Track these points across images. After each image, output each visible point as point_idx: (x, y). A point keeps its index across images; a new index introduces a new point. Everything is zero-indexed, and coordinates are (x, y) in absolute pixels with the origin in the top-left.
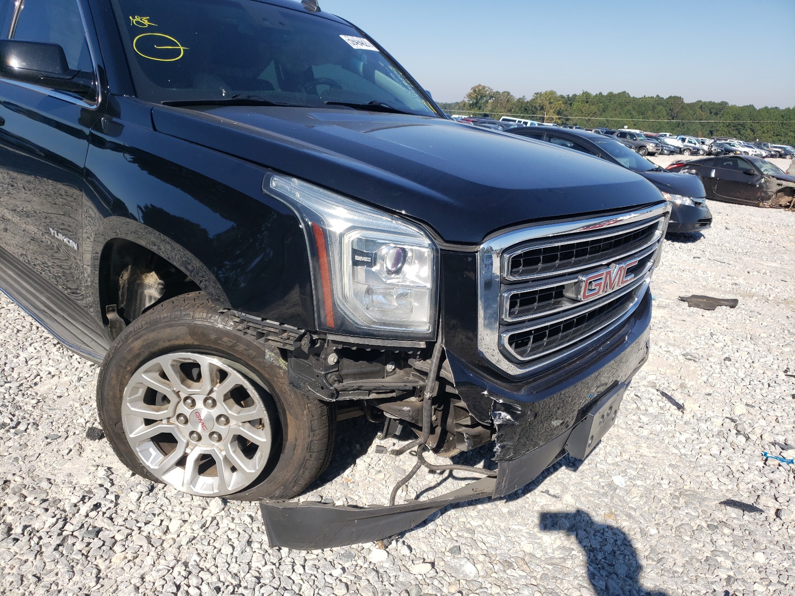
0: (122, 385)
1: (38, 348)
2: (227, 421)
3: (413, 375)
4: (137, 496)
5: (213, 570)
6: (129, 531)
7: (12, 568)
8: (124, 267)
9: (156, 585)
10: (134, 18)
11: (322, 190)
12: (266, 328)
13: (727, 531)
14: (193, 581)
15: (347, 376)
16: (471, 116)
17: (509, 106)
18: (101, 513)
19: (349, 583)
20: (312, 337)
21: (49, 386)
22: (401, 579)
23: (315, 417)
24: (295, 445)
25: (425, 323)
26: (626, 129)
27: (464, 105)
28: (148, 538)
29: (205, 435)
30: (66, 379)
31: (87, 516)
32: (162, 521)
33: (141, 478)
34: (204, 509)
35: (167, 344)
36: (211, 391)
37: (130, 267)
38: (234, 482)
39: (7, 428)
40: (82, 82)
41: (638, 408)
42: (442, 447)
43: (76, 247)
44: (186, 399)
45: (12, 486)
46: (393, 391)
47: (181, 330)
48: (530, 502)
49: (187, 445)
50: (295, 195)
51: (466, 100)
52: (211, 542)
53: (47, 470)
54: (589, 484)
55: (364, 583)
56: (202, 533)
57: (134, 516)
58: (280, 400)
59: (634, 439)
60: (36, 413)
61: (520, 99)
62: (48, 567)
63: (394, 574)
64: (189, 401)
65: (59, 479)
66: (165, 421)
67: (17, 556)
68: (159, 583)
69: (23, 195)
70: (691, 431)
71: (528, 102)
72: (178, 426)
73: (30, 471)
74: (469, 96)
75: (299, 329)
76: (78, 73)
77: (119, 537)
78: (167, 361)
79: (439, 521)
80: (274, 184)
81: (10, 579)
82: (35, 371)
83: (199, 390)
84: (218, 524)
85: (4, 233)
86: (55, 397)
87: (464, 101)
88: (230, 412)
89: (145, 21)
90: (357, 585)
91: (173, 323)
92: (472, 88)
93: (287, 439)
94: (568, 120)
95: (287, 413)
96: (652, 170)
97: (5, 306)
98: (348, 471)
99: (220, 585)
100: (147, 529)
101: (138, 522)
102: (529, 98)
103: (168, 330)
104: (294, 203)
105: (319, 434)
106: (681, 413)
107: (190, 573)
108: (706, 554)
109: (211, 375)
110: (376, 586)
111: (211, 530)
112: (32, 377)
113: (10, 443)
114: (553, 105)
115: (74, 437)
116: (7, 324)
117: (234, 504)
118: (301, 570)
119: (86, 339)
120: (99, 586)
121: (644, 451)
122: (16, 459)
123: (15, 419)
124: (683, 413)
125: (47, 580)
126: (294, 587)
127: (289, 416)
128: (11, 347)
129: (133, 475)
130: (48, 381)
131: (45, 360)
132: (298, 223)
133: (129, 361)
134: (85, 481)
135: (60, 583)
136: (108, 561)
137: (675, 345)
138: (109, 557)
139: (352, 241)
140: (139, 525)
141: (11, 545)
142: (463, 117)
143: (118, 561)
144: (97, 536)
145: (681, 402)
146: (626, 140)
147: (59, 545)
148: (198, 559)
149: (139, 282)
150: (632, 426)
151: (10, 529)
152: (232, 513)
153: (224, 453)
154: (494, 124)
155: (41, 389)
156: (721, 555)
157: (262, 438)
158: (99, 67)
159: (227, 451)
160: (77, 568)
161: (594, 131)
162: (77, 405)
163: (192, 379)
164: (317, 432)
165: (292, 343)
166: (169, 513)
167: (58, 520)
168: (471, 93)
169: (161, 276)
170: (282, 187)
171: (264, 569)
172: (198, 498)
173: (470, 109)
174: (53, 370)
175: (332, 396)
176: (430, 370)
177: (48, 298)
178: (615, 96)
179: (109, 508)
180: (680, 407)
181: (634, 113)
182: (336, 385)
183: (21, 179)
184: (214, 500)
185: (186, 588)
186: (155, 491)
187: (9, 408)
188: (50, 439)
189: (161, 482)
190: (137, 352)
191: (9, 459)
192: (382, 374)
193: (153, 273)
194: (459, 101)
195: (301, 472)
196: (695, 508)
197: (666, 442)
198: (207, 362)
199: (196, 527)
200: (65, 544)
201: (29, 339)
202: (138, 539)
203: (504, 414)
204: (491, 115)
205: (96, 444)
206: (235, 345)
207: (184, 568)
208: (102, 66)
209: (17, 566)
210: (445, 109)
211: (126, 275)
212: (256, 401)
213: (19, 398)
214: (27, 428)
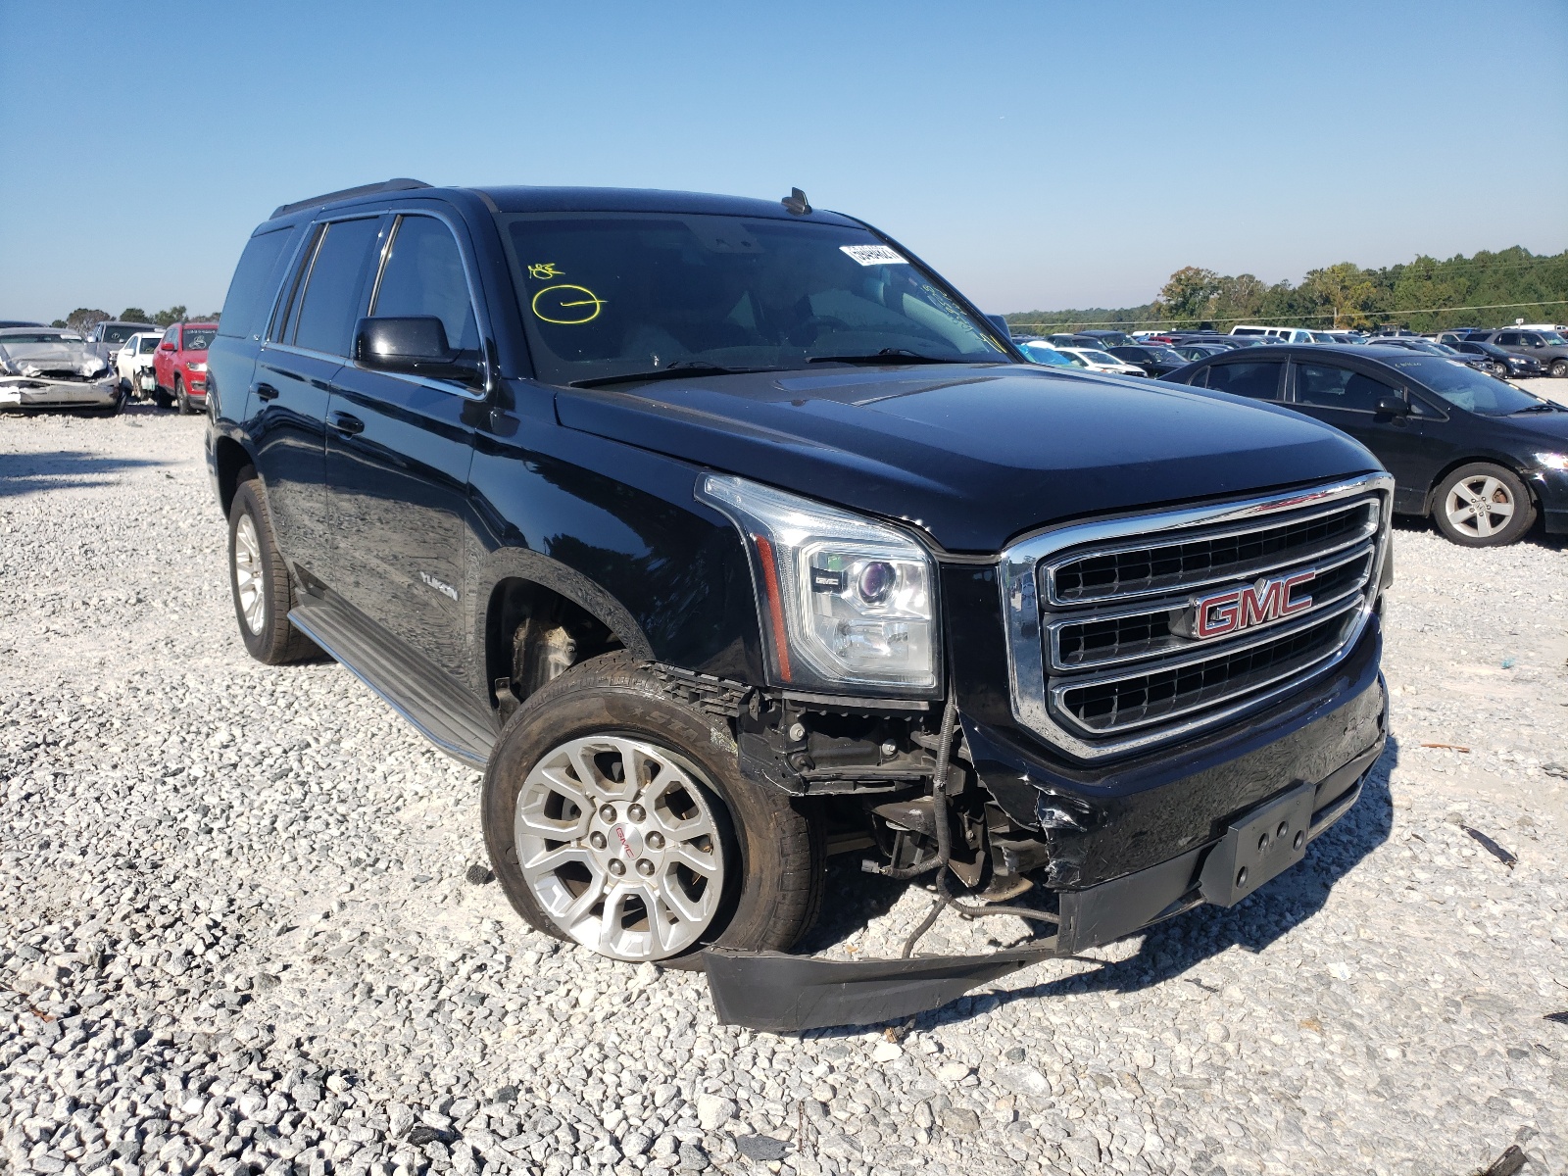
0: (516, 789)
1: (401, 759)
2: (662, 841)
3: (925, 760)
4: (536, 958)
5: (637, 1055)
6: (525, 1000)
7: (375, 1035)
8: (520, 621)
9: (559, 1068)
10: (534, 267)
11: (771, 491)
12: (701, 687)
13: (1543, 1060)
14: (609, 1065)
15: (822, 760)
16: (1174, 330)
17: (1255, 302)
18: (486, 977)
19: (837, 1086)
20: (762, 698)
21: (417, 812)
22: (920, 1086)
23: (787, 834)
24: (761, 878)
25: (927, 673)
26: (1520, 326)
27: (1159, 310)
28: (550, 1011)
29: (630, 865)
30: (440, 802)
31: (469, 978)
32: (569, 991)
33: (542, 934)
34: (629, 978)
35: (576, 725)
36: (638, 795)
37: (528, 621)
38: (673, 939)
39: (363, 865)
40: (466, 365)
41: (1415, 858)
42: (987, 885)
43: (455, 597)
44: (603, 808)
45: (371, 939)
46: (890, 783)
47: (594, 704)
48: (1163, 996)
49: (606, 882)
50: (734, 500)
51: (1162, 300)
52: (638, 1021)
53: (416, 922)
54: (1281, 974)
55: (860, 1086)
56: (625, 1009)
57: (530, 982)
58: (735, 806)
59: (1394, 907)
60: (400, 846)
61: (1277, 286)
62: (419, 1037)
63: (910, 1078)
64: (608, 811)
65: (432, 933)
66: (574, 844)
67: (381, 1022)
68: (563, 1065)
69: (378, 531)
70: (1522, 899)
71: (1294, 291)
72: (592, 852)
73: (395, 921)
74: (1169, 291)
75: (744, 685)
76: (461, 353)
77: (510, 1007)
78: (576, 750)
79: (995, 1013)
80: (709, 487)
81: (371, 1048)
82: (396, 791)
83: (620, 794)
84: (648, 999)
85: (356, 589)
86: (424, 827)
87: (1157, 302)
88: (664, 827)
89: (549, 270)
90: (850, 1089)
91: (583, 693)
92: (1172, 276)
93: (748, 872)
94: (1387, 318)
95: (747, 827)
96: (1529, 410)
97: (354, 700)
98: (853, 938)
99: (647, 1074)
100: (548, 1000)
101: (535, 990)
102: (1296, 282)
103: (578, 704)
104: (733, 511)
105: (794, 861)
106: (1507, 868)
107: (606, 1057)
108: (1489, 1094)
109: (637, 768)
110: (879, 1092)
111: (638, 1006)
112: (393, 799)
113: (367, 886)
114: (1351, 292)
115: (450, 880)
116: (358, 726)
117: (673, 975)
118: (766, 1064)
119: (467, 737)
120: (485, 1063)
121: (1411, 927)
122: (376, 906)
123: (372, 854)
124: (1512, 868)
125: (418, 1052)
126: (753, 1083)
127: (749, 834)
128: (363, 758)
129: (531, 931)
130: (413, 806)
131: (409, 775)
132: (739, 539)
133: (525, 753)
134: (466, 936)
135: (436, 1056)
136: (496, 1036)
137: (1528, 750)
138: (498, 1030)
139: (811, 557)
140: (538, 993)
141: (373, 1007)
142: (1156, 333)
143: (509, 1036)
144: (482, 1004)
145: (1511, 849)
146: (1518, 348)
147: (433, 1011)
148: (617, 1040)
149: (539, 643)
150: (1392, 887)
151: (370, 990)
152: (670, 985)
153: (657, 893)
154: (1217, 342)
155: (405, 816)
156: (1518, 1095)
157: (710, 865)
158: (488, 340)
159: (661, 887)
160: (456, 1041)
161: (1440, 336)
162: (454, 837)
163: (612, 778)
164: (791, 857)
165: (735, 706)
166: (579, 982)
167: (431, 981)
168: (1171, 285)
169: (571, 633)
170: (719, 491)
171: (710, 1059)
172: (621, 963)
173: (1172, 317)
174: (421, 791)
175: (797, 787)
176: (940, 746)
177: (415, 681)
178: (1493, 258)
179: (498, 972)
180: (1506, 857)
181: (1542, 288)
182: (805, 772)
183: (375, 505)
184: (642, 966)
185: (600, 1074)
186: (561, 952)
187: (365, 839)
188: (419, 881)
189: (569, 939)
190: (536, 738)
191: (367, 905)
192: (876, 757)
193: (561, 630)
194: (1148, 303)
195: (771, 923)
196: (1489, 1023)
197: (1460, 915)
198: (631, 749)
199: (617, 1000)
200: (442, 1011)
201: (388, 746)
202: (535, 1012)
203: (1058, 813)
204: (1218, 324)
205: (481, 889)
206: (669, 722)
207: (597, 1049)
208: (491, 339)
209: (380, 1035)
210: (1121, 320)
211: (522, 634)
212: (700, 807)
213: (376, 827)
214: (388, 867)
